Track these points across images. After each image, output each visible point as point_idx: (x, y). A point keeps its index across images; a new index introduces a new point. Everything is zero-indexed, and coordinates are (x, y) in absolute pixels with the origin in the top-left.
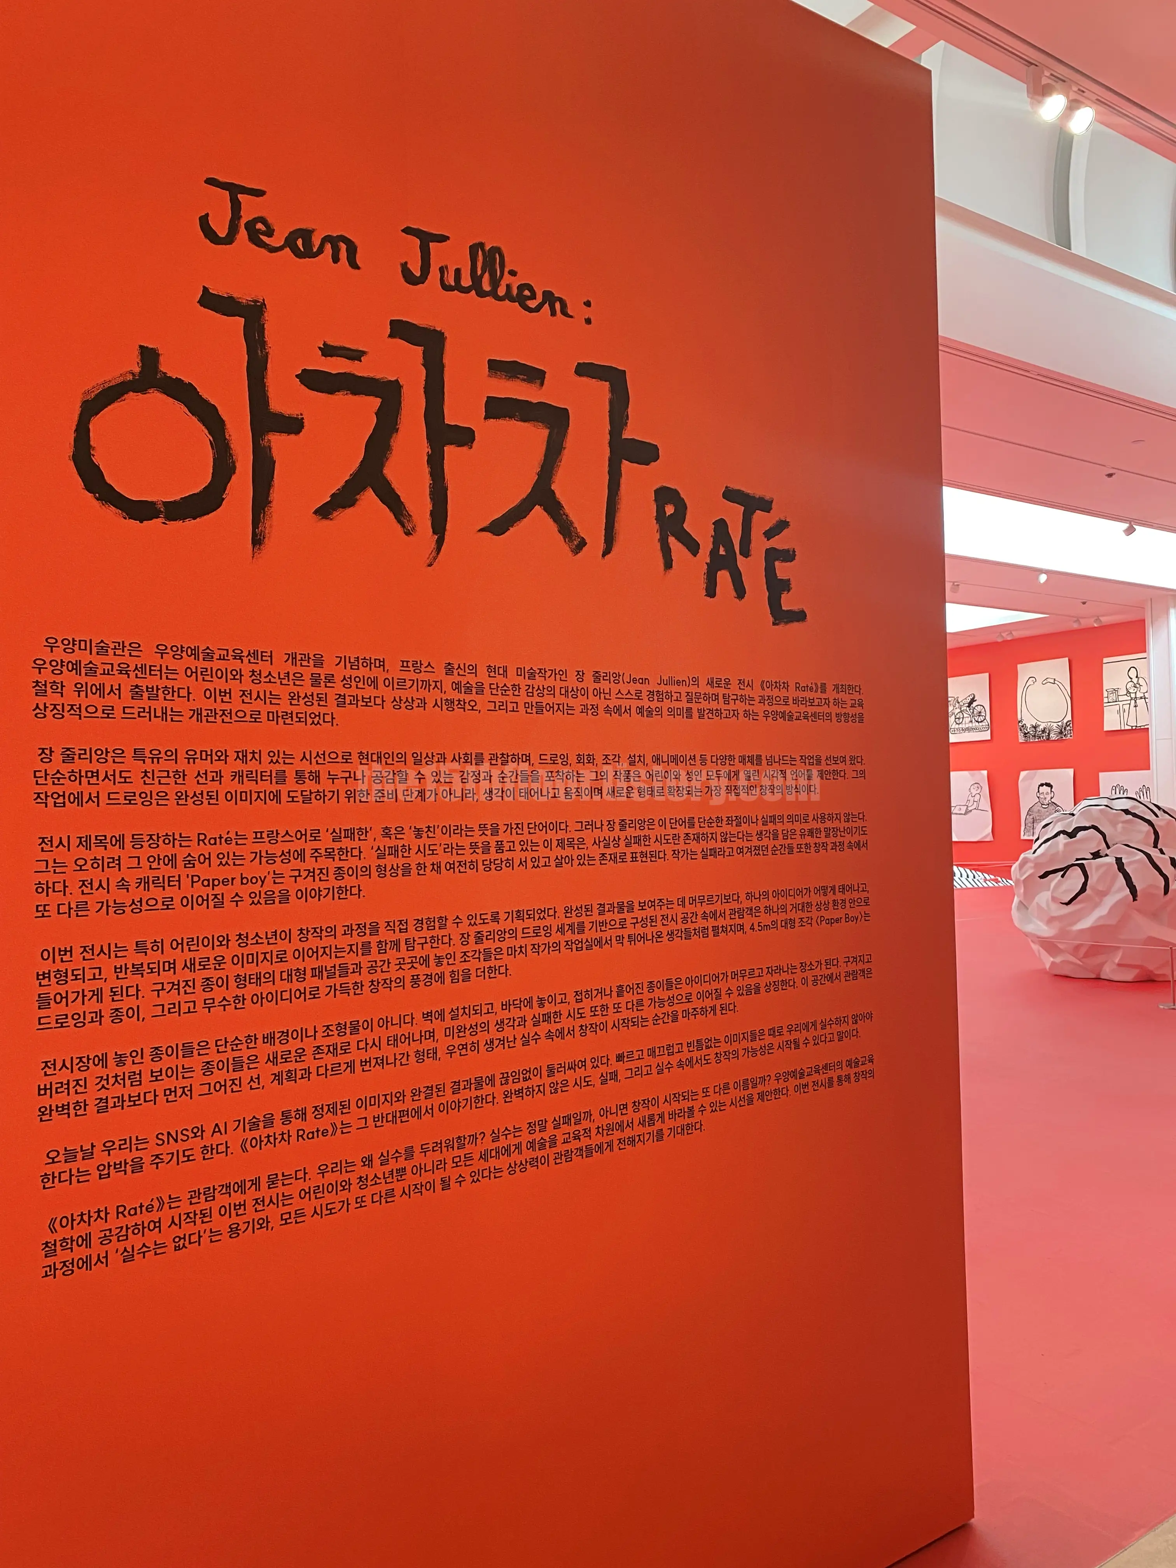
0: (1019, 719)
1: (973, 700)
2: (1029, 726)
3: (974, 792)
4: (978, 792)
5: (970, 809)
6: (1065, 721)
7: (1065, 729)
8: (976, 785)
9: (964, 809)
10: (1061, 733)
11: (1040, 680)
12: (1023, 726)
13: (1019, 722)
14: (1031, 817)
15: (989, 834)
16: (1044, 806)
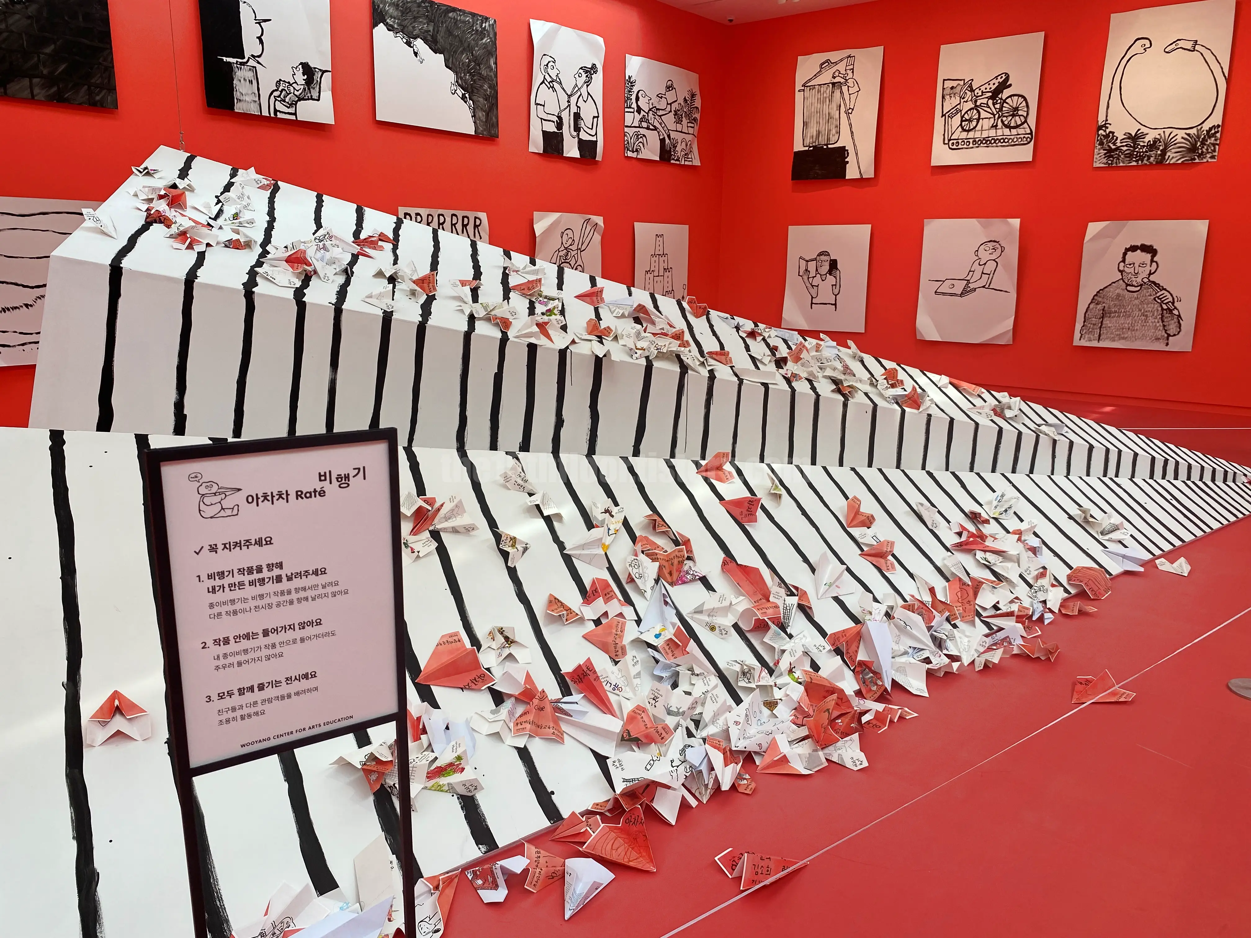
0: (1101, 122)
1: (1004, 85)
2: (1120, 135)
3: (984, 256)
4: (994, 257)
5: (972, 286)
6: (1206, 127)
7: (1203, 143)
8: (990, 245)
9: (959, 287)
10: (1193, 149)
11: (1159, 45)
12: (1107, 136)
13: (1100, 128)
14: (1099, 307)
15: (1008, 332)
16: (1129, 288)
